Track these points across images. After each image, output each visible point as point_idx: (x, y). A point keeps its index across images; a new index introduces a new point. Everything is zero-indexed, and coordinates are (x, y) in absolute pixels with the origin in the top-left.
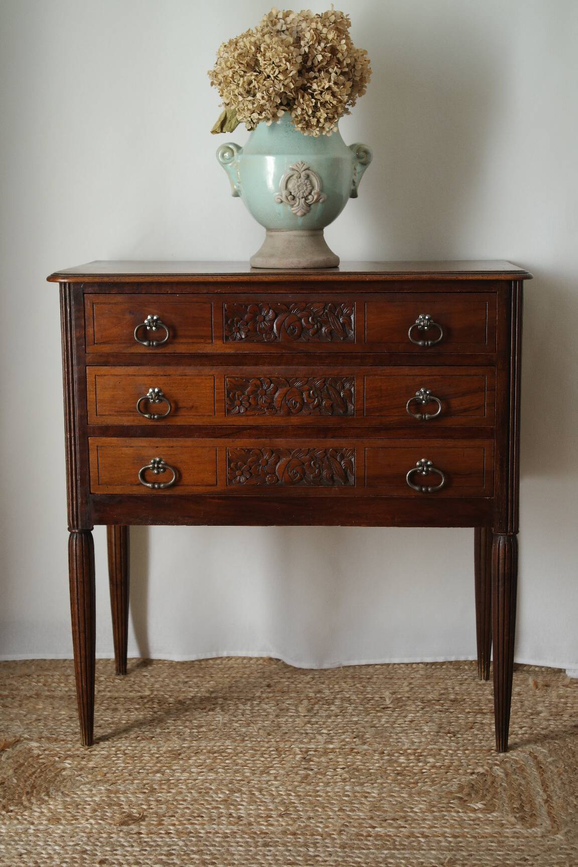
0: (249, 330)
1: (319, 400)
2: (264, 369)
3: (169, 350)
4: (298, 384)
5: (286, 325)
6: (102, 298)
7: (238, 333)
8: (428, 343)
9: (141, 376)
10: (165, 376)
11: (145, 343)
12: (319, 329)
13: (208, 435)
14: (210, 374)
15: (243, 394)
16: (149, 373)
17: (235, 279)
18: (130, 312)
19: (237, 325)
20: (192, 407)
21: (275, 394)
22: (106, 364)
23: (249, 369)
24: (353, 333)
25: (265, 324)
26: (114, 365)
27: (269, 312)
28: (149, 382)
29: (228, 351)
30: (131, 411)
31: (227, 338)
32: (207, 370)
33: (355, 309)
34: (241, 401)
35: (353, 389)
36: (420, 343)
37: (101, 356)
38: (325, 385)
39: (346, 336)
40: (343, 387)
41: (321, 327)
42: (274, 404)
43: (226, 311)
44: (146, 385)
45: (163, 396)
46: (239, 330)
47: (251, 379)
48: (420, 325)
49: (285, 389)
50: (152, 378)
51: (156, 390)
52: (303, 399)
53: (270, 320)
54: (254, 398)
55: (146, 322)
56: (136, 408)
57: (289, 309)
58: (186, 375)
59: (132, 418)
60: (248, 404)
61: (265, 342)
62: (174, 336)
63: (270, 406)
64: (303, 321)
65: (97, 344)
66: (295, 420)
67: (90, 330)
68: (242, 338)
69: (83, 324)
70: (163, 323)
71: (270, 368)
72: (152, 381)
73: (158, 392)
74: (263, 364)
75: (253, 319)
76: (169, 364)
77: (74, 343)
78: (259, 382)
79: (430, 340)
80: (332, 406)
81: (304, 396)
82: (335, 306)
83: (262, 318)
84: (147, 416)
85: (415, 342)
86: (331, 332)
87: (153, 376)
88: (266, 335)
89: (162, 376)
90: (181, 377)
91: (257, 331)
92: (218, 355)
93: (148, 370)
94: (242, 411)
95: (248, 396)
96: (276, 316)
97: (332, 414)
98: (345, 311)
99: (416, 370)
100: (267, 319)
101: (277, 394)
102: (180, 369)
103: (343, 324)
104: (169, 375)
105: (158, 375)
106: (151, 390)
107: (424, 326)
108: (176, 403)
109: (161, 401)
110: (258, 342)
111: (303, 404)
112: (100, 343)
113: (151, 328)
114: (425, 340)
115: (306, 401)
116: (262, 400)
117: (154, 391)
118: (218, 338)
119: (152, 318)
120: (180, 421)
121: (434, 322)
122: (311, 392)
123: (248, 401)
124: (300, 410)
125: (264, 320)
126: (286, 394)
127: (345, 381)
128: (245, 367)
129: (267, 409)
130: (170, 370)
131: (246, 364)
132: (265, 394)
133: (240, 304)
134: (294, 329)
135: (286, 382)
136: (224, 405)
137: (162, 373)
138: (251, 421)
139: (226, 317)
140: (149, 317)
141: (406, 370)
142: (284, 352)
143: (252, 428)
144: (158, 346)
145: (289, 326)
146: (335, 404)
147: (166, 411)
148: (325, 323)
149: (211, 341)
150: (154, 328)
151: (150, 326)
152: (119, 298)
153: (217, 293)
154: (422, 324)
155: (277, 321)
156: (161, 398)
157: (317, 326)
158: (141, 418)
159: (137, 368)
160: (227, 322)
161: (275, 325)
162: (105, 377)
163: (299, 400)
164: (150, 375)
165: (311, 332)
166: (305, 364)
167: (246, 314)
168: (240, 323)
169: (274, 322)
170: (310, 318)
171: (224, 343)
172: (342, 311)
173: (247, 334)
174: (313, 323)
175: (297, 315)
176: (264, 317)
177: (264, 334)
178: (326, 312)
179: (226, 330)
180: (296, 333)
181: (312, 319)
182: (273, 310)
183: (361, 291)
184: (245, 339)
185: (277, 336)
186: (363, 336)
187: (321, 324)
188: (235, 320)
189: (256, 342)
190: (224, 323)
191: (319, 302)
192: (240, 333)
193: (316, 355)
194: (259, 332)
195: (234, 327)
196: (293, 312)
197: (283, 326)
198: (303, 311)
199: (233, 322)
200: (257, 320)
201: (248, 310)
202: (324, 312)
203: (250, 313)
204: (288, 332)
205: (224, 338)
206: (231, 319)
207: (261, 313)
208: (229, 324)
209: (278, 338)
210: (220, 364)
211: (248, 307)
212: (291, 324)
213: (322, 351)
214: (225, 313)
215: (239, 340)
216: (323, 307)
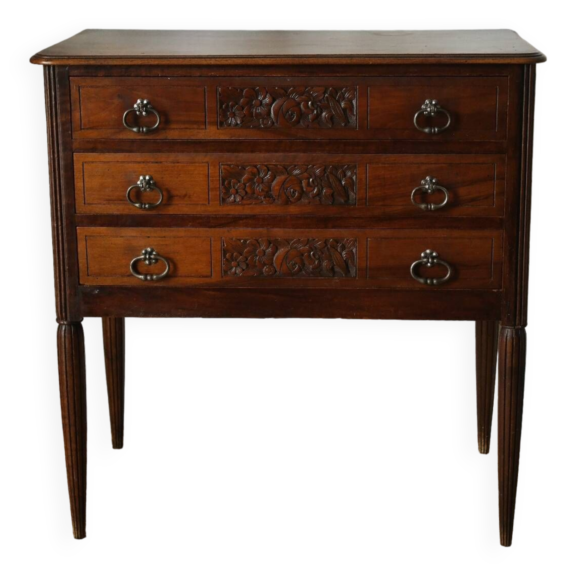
1: (318, 190)
2: (260, 157)
3: (161, 136)
4: (297, 172)
5: (284, 110)
6: (89, 81)
7: (233, 119)
8: (435, 131)
9: (131, 162)
10: (157, 163)
11: (135, 129)
12: (319, 115)
13: (201, 225)
14: (205, 161)
15: (239, 182)
16: (139, 159)
17: (230, 62)
18: (119, 96)
19: (232, 110)
20: (185, 196)
21: (272, 181)
22: (93, 150)
23: (244, 156)
24: (355, 118)
25: (261, 109)
26: (102, 151)
27: (265, 96)
28: (140, 169)
29: (222, 137)
30: (121, 200)
31: (221, 124)
32: (201, 157)
33: (357, 94)
34: (237, 190)
35: (354, 178)
36: (427, 130)
37: (88, 142)
38: (325, 172)
39: (347, 122)
40: (345, 176)
41: (322, 113)
42: (272, 192)
43: (220, 95)
44: (135, 172)
45: (155, 184)
46: (234, 115)
47: (247, 166)
48: (426, 111)
49: (283, 177)
50: (142, 165)
51: (147, 178)
52: (302, 188)
53: (267, 105)
54: (251, 186)
55: (135, 106)
56: (125, 197)
57: (287, 93)
58: (178, 163)
59: (121, 207)
60: (244, 193)
61: (261, 128)
62: (166, 122)
63: (268, 195)
64: (302, 106)
65: (83, 129)
66: (293, 209)
67: (76, 115)
68: (237, 124)
69: (69, 108)
70: (153, 108)
71: (267, 155)
72: (142, 168)
73: (149, 180)
74: (260, 151)
75: (249, 104)
76: (159, 151)
77: (60, 129)
78: (255, 170)
79: (438, 127)
80: (332, 195)
81: (304, 184)
82: (336, 91)
83: (258, 103)
84: (137, 205)
85: (421, 129)
86: (331, 118)
87: (143, 162)
88: (263, 121)
89: (152, 162)
90: (173, 165)
91: (252, 116)
92: (213, 142)
93: (138, 156)
94: (238, 199)
95: (245, 184)
96: (274, 100)
97: (333, 203)
98: (347, 95)
99: (422, 158)
100: (264, 102)
101: (274, 183)
102: (172, 156)
103: (344, 110)
104: (161, 162)
105: (149, 162)
106: (141, 178)
107: (430, 113)
108: (168, 191)
109: (152, 189)
110: (254, 127)
111: (302, 193)
112: (87, 129)
113: (141, 113)
114: (431, 126)
115: (305, 190)
116: (258, 188)
117: (145, 179)
118: (211, 123)
119: (142, 102)
120: (172, 210)
121: (442, 107)
122: (311, 180)
123: (244, 189)
124: (299, 198)
125: (261, 104)
126: (285, 181)
127: (346, 169)
128: (241, 154)
129: (265, 197)
130: (162, 157)
131: (241, 151)
132: (262, 182)
133: (235, 88)
134: (292, 115)
135: (284, 170)
136: (218, 193)
137: (152, 160)
138: (247, 211)
139: (220, 100)
140: (139, 101)
141: (411, 158)
142: (282, 138)
143: (247, 217)
144: (149, 132)
145: (288, 111)
146: (336, 193)
147: (158, 201)
148: (327, 107)
149: (204, 127)
150: (144, 113)
151: (139, 111)
152: (107, 81)
153: (211, 76)
154: (429, 109)
155: (275, 105)
156: (152, 187)
157: (317, 112)
158: (131, 207)
159: (127, 154)
160: (221, 107)
161: (272, 110)
162: (94, 164)
163: (297, 188)
164: (139, 162)
165: (310, 116)
166: (304, 152)
167: (242, 98)
168: (235, 108)
169: (272, 107)
170: (310, 103)
171: (218, 129)
172: (344, 96)
173: (242, 120)
174: (313, 108)
175: (296, 99)
176: (261, 102)
177: (261, 120)
178: (327, 97)
179: (220, 115)
180: (295, 118)
181: (312, 104)
182: (270, 95)
183: (364, 75)
184: (241, 125)
185: (275, 121)
186: (366, 121)
187: (321, 109)
188: (230, 104)
189: (252, 128)
190: (218, 107)
191: (319, 86)
192: (235, 119)
193: (315, 142)
194: (255, 117)
195: (229, 111)
196: (292, 96)
197: (280, 111)
198: (302, 95)
199: (227, 106)
200: (253, 105)
201: (244, 94)
202: (324, 96)
203: (246, 97)
204: (286, 117)
205: (218, 123)
206: (225, 104)
207: (257, 97)
208: (223, 109)
209: (276, 124)
210: (215, 151)
211: (243, 91)
212: (290, 109)
213: (322, 138)
214: (219, 97)
215: (234, 126)
216: (323, 91)
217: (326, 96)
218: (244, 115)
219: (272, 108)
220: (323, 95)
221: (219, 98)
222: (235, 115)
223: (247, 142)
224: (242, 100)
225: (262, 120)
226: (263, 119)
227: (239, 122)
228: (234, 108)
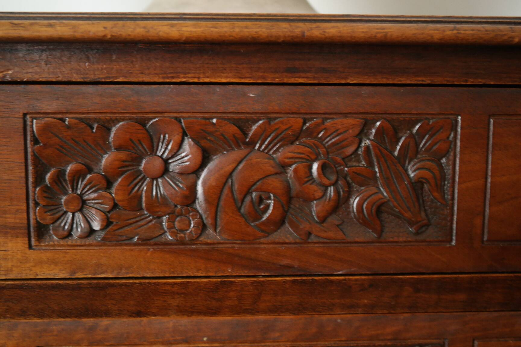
0: (115, 206)
2: (162, 328)
5: (236, 187)
7: (78, 215)
12: (340, 204)
19: (74, 189)
24: (447, 210)
27: (180, 146)
31: (42, 232)
33: (456, 138)
41: (350, 196)
43: (35, 141)
46: (81, 205)
53: (184, 172)
57: (246, 135)
61: (167, 243)
64: (291, 174)
68: (92, 231)
71: (185, 321)
74: (164, 311)
75: (129, 169)
83: (158, 164)
88: (171, 221)
91: (141, 209)
96: (205, 158)
98: (425, 143)
100: (174, 166)
103: (418, 186)
110: (145, 241)
125: (166, 171)
128: (105, 322)
131: (107, 314)
133: (81, 120)
134: (261, 200)
139: (37, 160)
142: (229, 272)
145: (248, 192)
155: (210, 171)
157: (337, 192)
160: (39, 179)
161: (200, 189)
165: (315, 208)
166: (298, 310)
167: (106, 153)
168: (84, 182)
169: (198, 178)
170: (315, 166)
171: (30, 247)
172: (417, 145)
173: (108, 218)
174: (326, 181)
175: (274, 156)
176: (166, 162)
177: (165, 218)
178: (367, 148)
179: (36, 204)
180: (270, 211)
181: (323, 168)
182: (193, 140)
183: (481, 81)
184: (102, 234)
185: (208, 221)
186: (478, 221)
187: (349, 185)
188: (69, 169)
189: (136, 244)
190: (31, 180)
191: (346, 115)
192: (84, 215)
193: (332, 281)
194: (147, 210)
195: (66, 193)
196: (260, 147)
197: (226, 191)
198: (292, 143)
199: (59, 177)
200: (140, 172)
201: (111, 138)
202: (359, 147)
203: (119, 148)
204: (243, 210)
205: (32, 230)
206: (52, 171)
207: (153, 150)
208: (47, 186)
209: (210, 231)
210: (24, 314)
211: (109, 130)
212: (255, 183)
213: (353, 270)
214: (32, 148)
215: (81, 237)
216: (357, 130)
217: (363, 144)
218: (111, 204)
219: (200, 182)
220: (357, 141)
221: (33, 151)
222: (84, 202)
223: (121, 285)
224: (106, 156)
225: (169, 220)
226: (173, 216)
227: (96, 226)
228: (82, 181)
